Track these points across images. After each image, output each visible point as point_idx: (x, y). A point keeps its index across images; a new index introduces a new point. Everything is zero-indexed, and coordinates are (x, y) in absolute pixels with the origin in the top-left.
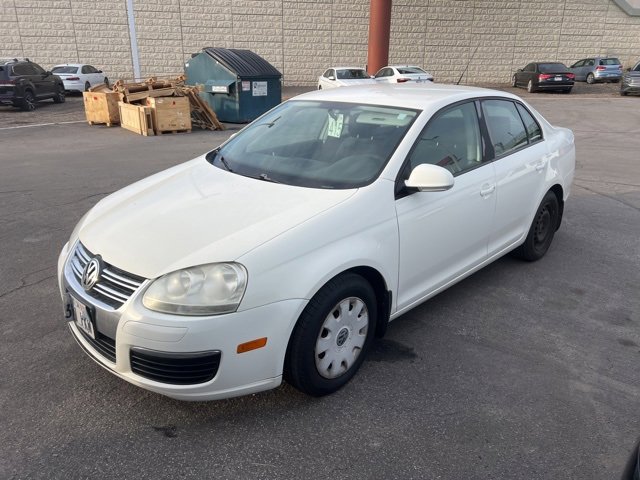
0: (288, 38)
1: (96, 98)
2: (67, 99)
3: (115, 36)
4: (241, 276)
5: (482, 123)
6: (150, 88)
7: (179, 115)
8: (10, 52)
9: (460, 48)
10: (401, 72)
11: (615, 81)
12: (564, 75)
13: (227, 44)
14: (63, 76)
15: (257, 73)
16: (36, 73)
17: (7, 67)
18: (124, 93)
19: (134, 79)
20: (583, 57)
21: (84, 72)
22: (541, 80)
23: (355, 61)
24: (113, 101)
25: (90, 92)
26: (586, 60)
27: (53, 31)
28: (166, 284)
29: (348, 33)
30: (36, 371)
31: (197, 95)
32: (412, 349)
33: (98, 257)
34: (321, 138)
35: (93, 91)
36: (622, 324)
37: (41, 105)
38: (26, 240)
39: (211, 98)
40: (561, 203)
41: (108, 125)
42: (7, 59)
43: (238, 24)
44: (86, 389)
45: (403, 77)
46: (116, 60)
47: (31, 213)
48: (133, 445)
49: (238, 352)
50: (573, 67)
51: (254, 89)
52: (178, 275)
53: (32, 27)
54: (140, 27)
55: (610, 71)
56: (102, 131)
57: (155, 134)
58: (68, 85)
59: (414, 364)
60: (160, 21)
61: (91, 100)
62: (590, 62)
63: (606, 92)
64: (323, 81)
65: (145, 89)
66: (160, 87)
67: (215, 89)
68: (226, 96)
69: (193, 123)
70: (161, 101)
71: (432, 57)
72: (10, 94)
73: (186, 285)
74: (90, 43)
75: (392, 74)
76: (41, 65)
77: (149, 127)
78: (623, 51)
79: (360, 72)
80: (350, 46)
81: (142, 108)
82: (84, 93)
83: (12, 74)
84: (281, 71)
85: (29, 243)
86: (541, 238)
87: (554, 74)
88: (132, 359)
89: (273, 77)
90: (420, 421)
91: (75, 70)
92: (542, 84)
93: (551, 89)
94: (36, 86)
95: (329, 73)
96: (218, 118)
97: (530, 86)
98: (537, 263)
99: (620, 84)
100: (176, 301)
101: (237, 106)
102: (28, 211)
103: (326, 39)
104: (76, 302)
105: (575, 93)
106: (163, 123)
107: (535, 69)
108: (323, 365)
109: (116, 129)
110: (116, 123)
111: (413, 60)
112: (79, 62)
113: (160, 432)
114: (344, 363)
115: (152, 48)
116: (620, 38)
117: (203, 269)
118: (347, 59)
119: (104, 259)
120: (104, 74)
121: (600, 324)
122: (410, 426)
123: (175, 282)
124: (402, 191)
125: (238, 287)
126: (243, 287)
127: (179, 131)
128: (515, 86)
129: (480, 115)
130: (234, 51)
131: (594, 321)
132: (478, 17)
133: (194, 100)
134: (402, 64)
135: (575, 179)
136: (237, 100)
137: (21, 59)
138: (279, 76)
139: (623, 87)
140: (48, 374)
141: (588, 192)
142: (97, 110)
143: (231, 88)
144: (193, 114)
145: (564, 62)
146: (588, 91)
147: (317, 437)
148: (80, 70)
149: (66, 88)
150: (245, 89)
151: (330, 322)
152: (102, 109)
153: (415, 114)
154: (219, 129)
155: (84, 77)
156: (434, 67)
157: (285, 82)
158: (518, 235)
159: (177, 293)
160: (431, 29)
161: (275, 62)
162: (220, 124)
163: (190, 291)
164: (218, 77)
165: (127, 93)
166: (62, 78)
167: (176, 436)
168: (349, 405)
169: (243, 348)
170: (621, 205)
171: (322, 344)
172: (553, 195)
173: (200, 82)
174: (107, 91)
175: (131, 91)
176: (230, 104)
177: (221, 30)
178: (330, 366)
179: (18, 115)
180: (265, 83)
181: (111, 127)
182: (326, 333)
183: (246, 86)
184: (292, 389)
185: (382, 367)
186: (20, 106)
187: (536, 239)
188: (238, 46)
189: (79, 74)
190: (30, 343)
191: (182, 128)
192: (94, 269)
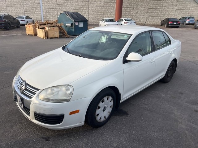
0: (90, 9)
1: (29, 27)
2: (21, 27)
3: (36, 7)
4: (71, 89)
5: (152, 39)
6: (46, 24)
7: (55, 33)
8: (3, 12)
9: (144, 13)
10: (125, 20)
11: (193, 24)
12: (177, 22)
13: (71, 11)
14: (20, 20)
15: (80, 20)
16: (11, 19)
17: (2, 16)
18: (38, 25)
19: (42, 21)
20: (183, 16)
21: (26, 18)
22: (169, 23)
23: (111, 16)
24: (35, 28)
25: (27, 25)
26: (184, 18)
27: (17, 5)
28: (46, 91)
29: (109, 7)
30: (6, 117)
31: (61, 27)
32: (127, 112)
33: (25, 81)
34: (99, 42)
35: (28, 24)
36: (195, 105)
37: (12, 28)
38: (5, 73)
39: (66, 28)
40: (176, 64)
41: (33, 35)
42: (2, 14)
43: (75, 4)
44: (21, 123)
45: (126, 22)
46: (36, 15)
47: (7, 64)
48: (35, 143)
49: (70, 115)
50: (179, 19)
51: (79, 25)
52: (50, 89)
53: (10, 4)
54: (44, 4)
55: (191, 21)
56: (31, 37)
57: (48, 38)
58: (21, 22)
59: (127, 117)
60: (50, 3)
61: (28, 27)
62: (185, 18)
63: (190, 28)
64: (101, 22)
65: (45, 24)
66: (50, 24)
67: (67, 25)
68: (70, 27)
69: (59, 35)
70: (50, 28)
71: (135, 15)
72: (3, 25)
73: (53, 92)
74: (28, 9)
75: (123, 21)
76: (13, 16)
77: (46, 36)
78: (195, 15)
79: (113, 20)
80: (110, 12)
81: (44, 30)
82: (26, 25)
83: (4, 19)
84: (88, 19)
85: (6, 74)
86: (169, 75)
87: (174, 22)
88: (35, 116)
89: (85, 21)
90: (129, 137)
91: (23, 18)
92: (170, 25)
93: (173, 26)
94: (11, 22)
95: (103, 20)
96: (67, 34)
97: (166, 25)
98: (168, 83)
99: (194, 25)
100: (50, 97)
101: (74, 30)
102: (6, 63)
103: (102, 9)
104: (17, 96)
105: (180, 28)
106: (50, 35)
107: (168, 20)
108: (98, 118)
109: (36, 37)
110: (36, 35)
111: (129, 16)
112: (25, 15)
113: (44, 139)
114: (105, 117)
115: (47, 11)
116: (195, 11)
117: (59, 87)
118: (109, 16)
119: (27, 82)
120: (32, 19)
121: (188, 104)
122: (126, 138)
123: (49, 91)
124: (125, 61)
125: (70, 93)
126: (72, 93)
127: (55, 38)
128: (161, 25)
129: (151, 36)
130: (73, 13)
131: (186, 103)
132: (150, 3)
133: (60, 28)
134: (126, 17)
135: (181, 56)
136: (74, 28)
137: (6, 14)
138: (87, 21)
139: (195, 26)
140: (9, 118)
141: (184, 60)
142: (30, 30)
143: (72, 24)
144: (60, 32)
145: (177, 18)
146: (184, 27)
147: (96, 142)
148: (25, 18)
149: (20, 23)
150: (76, 25)
151: (101, 104)
152: (31, 30)
153: (130, 36)
154: (68, 37)
155: (26, 20)
156: (136, 19)
157: (89, 23)
158: (162, 75)
159: (50, 94)
160: (135, 7)
161: (86, 16)
162: (68, 35)
163: (54, 94)
164: (68, 21)
165: (39, 26)
166: (19, 20)
167: (49, 141)
168: (106, 131)
169: (72, 113)
170: (195, 65)
171: (98, 112)
172: (174, 62)
173: (62, 22)
174: (33, 25)
175: (40, 25)
176: (71, 29)
177: (69, 6)
178: (100, 118)
179: (5, 31)
180: (83, 23)
181: (34, 36)
182: (99, 108)
183: (77, 24)
184: (88, 125)
185: (117, 118)
186: (6, 29)
187: (168, 76)
188: (75, 11)
189: (25, 19)
190: (4, 107)
191: (56, 37)
192: (23, 85)
